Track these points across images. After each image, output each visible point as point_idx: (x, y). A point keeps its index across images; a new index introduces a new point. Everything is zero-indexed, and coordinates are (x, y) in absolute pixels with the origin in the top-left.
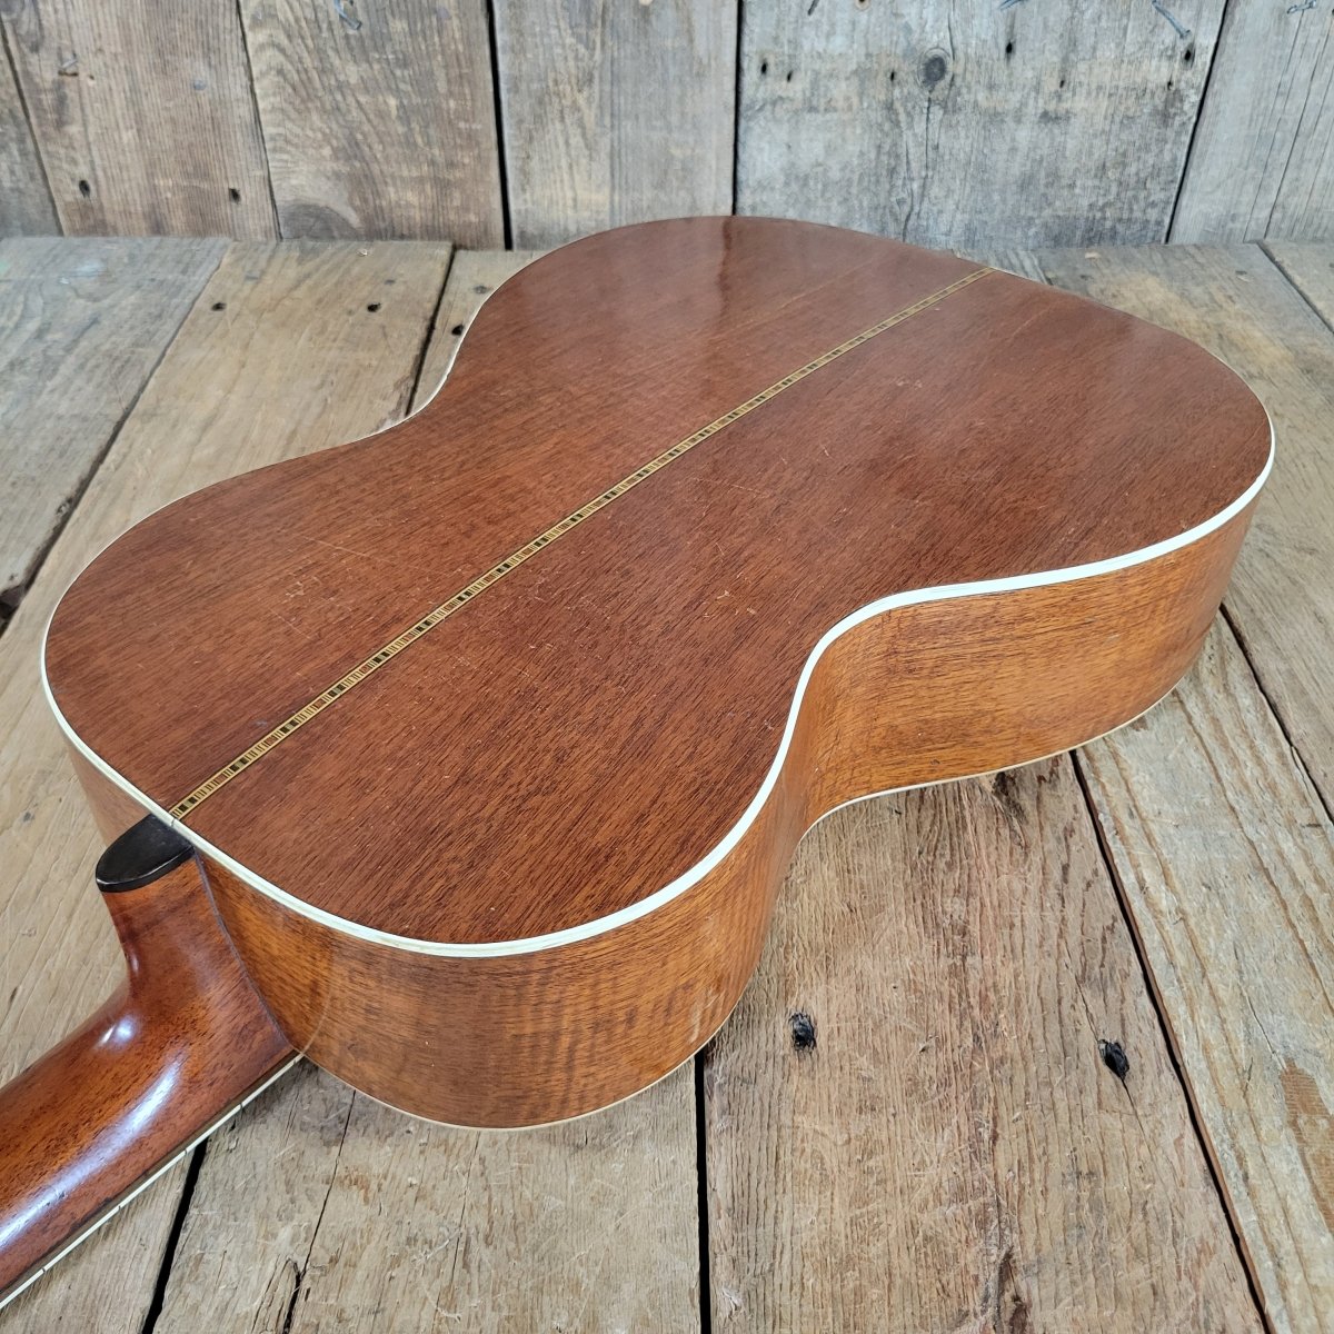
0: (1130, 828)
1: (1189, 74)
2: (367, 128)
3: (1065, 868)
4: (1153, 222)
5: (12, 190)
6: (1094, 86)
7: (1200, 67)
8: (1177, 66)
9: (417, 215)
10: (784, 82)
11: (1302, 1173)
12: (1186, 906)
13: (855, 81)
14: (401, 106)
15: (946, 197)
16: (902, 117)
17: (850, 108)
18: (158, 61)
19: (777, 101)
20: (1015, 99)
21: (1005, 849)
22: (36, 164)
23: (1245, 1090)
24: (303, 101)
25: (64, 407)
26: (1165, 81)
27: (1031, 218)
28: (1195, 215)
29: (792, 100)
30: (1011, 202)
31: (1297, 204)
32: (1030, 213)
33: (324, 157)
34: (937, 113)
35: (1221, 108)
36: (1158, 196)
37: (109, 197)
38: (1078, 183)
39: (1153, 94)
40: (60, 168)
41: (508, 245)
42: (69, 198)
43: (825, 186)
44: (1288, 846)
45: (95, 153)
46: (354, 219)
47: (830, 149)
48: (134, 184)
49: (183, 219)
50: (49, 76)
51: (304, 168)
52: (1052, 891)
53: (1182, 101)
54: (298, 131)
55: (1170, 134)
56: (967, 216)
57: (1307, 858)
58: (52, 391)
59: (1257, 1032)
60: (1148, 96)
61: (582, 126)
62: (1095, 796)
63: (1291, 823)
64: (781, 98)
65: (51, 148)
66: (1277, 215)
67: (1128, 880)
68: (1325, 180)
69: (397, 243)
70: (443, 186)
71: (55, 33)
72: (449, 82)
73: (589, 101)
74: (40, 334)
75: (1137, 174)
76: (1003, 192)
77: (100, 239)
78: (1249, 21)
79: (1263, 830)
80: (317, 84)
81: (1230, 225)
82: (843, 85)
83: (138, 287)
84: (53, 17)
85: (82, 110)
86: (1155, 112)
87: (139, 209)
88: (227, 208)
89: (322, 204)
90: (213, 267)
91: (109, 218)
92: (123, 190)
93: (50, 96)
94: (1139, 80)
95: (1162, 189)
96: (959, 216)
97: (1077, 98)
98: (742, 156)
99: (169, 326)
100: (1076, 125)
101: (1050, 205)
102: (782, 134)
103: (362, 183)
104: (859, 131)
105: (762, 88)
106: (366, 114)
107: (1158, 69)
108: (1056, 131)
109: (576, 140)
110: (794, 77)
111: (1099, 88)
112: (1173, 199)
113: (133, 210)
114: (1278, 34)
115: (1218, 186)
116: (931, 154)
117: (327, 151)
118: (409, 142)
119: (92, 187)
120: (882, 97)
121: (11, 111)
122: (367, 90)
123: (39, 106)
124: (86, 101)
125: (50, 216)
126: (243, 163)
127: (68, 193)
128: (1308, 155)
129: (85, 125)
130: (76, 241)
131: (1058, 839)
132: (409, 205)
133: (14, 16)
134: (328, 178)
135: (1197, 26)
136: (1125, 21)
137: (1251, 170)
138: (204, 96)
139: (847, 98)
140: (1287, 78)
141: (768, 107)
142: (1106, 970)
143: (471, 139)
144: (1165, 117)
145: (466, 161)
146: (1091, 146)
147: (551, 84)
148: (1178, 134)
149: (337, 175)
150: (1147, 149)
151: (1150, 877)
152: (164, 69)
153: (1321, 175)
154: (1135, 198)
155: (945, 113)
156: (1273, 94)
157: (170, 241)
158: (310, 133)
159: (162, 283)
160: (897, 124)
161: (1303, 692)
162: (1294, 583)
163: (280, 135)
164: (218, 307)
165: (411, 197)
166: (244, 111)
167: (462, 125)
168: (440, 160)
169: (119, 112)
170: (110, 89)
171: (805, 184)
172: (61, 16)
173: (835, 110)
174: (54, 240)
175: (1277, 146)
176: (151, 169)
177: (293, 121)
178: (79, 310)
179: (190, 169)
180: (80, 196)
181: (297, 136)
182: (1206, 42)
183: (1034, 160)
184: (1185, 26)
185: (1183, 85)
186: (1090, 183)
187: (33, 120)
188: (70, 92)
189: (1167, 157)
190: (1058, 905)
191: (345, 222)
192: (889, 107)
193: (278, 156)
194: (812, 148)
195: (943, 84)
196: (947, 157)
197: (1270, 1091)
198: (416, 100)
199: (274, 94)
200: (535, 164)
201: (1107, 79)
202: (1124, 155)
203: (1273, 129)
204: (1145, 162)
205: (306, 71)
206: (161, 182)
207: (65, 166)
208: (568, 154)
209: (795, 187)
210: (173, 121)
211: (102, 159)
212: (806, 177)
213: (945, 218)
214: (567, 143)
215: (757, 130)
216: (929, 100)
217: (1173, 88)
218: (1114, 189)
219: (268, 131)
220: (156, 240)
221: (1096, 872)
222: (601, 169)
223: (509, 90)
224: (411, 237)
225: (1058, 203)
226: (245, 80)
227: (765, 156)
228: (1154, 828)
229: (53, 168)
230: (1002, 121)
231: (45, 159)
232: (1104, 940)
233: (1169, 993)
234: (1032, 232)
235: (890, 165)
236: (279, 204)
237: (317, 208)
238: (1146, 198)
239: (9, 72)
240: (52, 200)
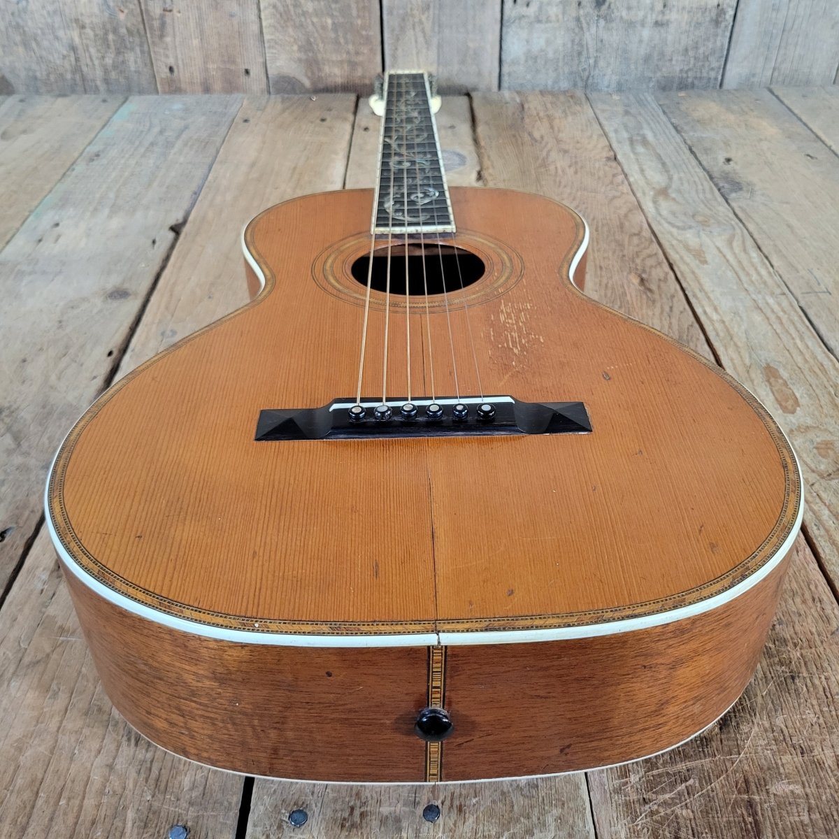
0: (700, 295)
2: (316, 35)
3: (671, 308)
4: (713, 78)
5: (135, 72)
6: (680, 7)
9: (339, 81)
10: (525, 8)
11: (771, 394)
12: (725, 319)
13: (561, 6)
14: (334, 23)
15: (607, 67)
16: (585, 25)
17: (558, 21)
19: (522, 17)
20: (641, 14)
21: (645, 301)
22: (148, 58)
23: (748, 372)
24: (285, 22)
25: (182, 159)
26: (716, 4)
27: (650, 78)
28: (734, 73)
29: (528, 17)
30: (640, 69)
31: (786, 68)
32: (650, 75)
33: (294, 51)
34: (602, 22)
35: (745, 17)
36: (715, 64)
37: (183, 74)
38: (674, 59)
39: (710, 11)
40: (160, 60)
42: (163, 76)
43: (546, 63)
44: (771, 301)
45: (178, 51)
46: (307, 83)
47: (548, 42)
48: (197, 67)
49: (220, 85)
50: (158, 12)
51: (283, 56)
52: (665, 314)
53: (725, 14)
54: (282, 37)
55: (720, 31)
56: (618, 77)
57: (779, 304)
58: (175, 154)
59: (754, 356)
60: (708, 12)
61: (423, 31)
62: (684, 285)
63: (772, 294)
64: (523, 16)
65: (156, 49)
66: (776, 74)
67: (699, 311)
68: (799, 54)
69: (330, 94)
70: (353, 65)
72: (358, 11)
73: (428, 18)
74: (161, 132)
75: (704, 53)
76: (636, 64)
77: (179, 96)
79: (760, 296)
80: (292, 13)
81: (752, 79)
82: (555, 9)
83: (204, 114)
85: (174, 29)
86: (712, 20)
87: (199, 80)
88: (243, 79)
89: (292, 76)
90: (238, 107)
91: (183, 86)
92: (190, 71)
93: (158, 22)
94: (703, 3)
95: (717, 60)
96: (614, 77)
97: (672, 14)
98: (504, 47)
99: (223, 130)
100: (672, 28)
101: (660, 70)
102: (524, 34)
103: (312, 64)
104: (562, 33)
105: (514, 12)
106: (315, 27)
108: (662, 31)
109: (421, 39)
110: (530, 5)
111: (683, 8)
112: (723, 66)
113: (195, 82)
115: (745, 58)
116: (599, 44)
117: (295, 48)
118: (337, 42)
119: (175, 70)
120: (574, 15)
121: (137, 30)
122: (317, 15)
123: (151, 28)
124: (176, 24)
125: (153, 85)
126: (253, 55)
127: (163, 72)
128: (790, 41)
129: (174, 36)
130: (167, 97)
131: (668, 299)
132: (335, 75)
134: (295, 62)
137: (761, 50)
138: (235, 21)
139: (557, 16)
141: (517, 21)
142: (689, 338)
143: (368, 39)
144: (717, 22)
145: (365, 51)
146: (680, 39)
147: (409, 11)
148: (724, 31)
149: (300, 60)
150: (708, 39)
151: (709, 310)
152: (216, 7)
153: (797, 53)
154: (703, 65)
155: (607, 23)
156: (770, 10)
157: (215, 96)
158: (287, 38)
159: (215, 113)
160: (581, 28)
161: (780, 251)
162: (778, 214)
163: (272, 40)
164: (246, 121)
165: (337, 71)
166: (255, 28)
167: (364, 33)
168: (352, 51)
170: (189, 18)
171: (536, 62)
173: (551, 22)
174: (155, 97)
175: (773, 36)
176: (206, 59)
177: (279, 32)
178: (177, 124)
179: (226, 59)
180: (169, 74)
181: (281, 40)
183: (651, 47)
185: (725, 6)
186: (680, 58)
187: (148, 35)
188: (168, 20)
189: (719, 44)
190: (668, 319)
191: (303, 85)
192: (578, 19)
193: (271, 51)
194: (539, 41)
195: (604, 7)
196: (607, 46)
197: (759, 372)
198: (341, 20)
199: (271, 19)
200: (399, 52)
201: (687, 3)
202: (697, 43)
203: (771, 28)
204: (708, 47)
205: (288, 6)
206: (211, 66)
207: (163, 59)
208: (416, 47)
209: (530, 63)
210: (219, 34)
211: (182, 54)
212: (536, 58)
213: (607, 78)
214: (416, 42)
215: (511, 33)
216: (598, 16)
217: (720, 8)
218: (692, 61)
219: (267, 37)
220: (207, 96)
221: (684, 309)
222: (433, 54)
223: (388, 14)
224: (336, 91)
225: (664, 70)
226: (256, 11)
227: (515, 47)
228: (711, 296)
229: (156, 60)
230: (635, 26)
231: (153, 55)
232: (688, 329)
233: (716, 344)
234: (651, 85)
235: (579, 51)
236: (270, 76)
237: (289, 77)
238: (709, 66)
239: (139, 10)
240: (154, 77)
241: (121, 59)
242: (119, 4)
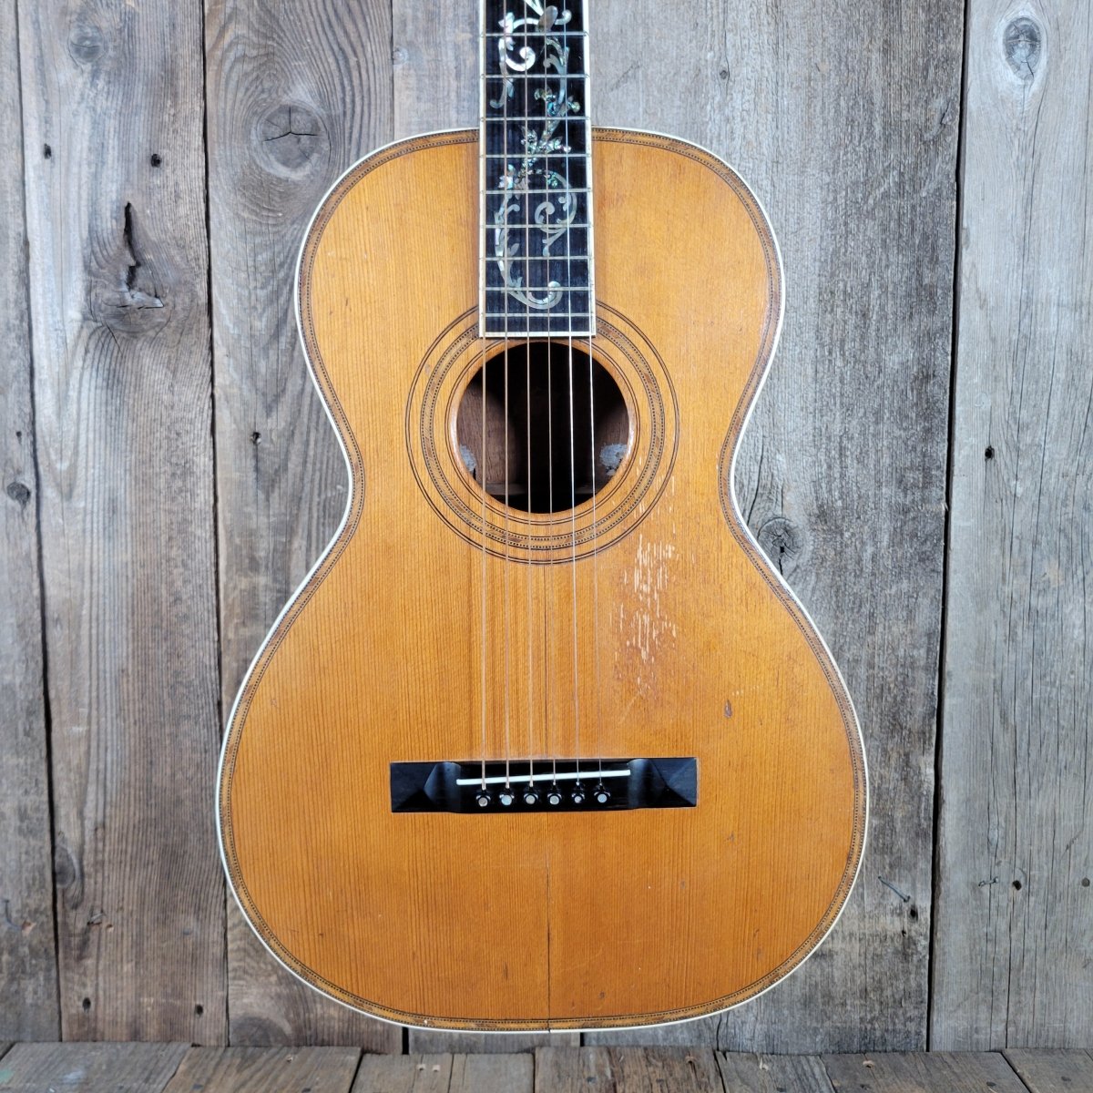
1: (916, 926)
4: (913, 1032)
5: (32, 1005)
6: (846, 933)
7: (923, 922)
8: (906, 920)
9: (336, 1025)
18: (161, 916)
22: (55, 987)
26: (899, 930)
27: (816, 1029)
28: (946, 1029)
30: (798, 1016)
31: (1024, 1019)
32: (815, 1025)
33: (271, 983)
35: (946, 950)
36: (913, 1012)
37: (103, 1011)
38: (848, 1002)
39: (892, 940)
40: (72, 989)
41: (405, 1051)
42: (73, 1011)
45: (101, 978)
46: (287, 1029)
48: (125, 1001)
49: (156, 1027)
50: (81, 925)
51: (254, 990)
53: (915, 944)
54: (255, 965)
55: (912, 967)
56: (765, 1026)
60: (889, 940)
65: (70, 974)
66: (1011, 1030)
68: (1042, 1002)
69: (318, 1049)
71: (91, 897)
75: (893, 996)
76: (790, 1008)
77: (89, 1045)
78: (952, 891)
81: (975, 1036)
84: (93, 887)
85: (99, 948)
86: (896, 952)
87: (124, 1018)
88: (192, 1020)
89: (264, 1017)
90: (170, 1075)
91: (100, 1026)
92: (115, 1006)
93: (77, 939)
94: (880, 929)
95: (915, 1008)
96: (758, 1026)
97: (835, 941)
100: (839, 960)
101: (829, 1018)
103: (297, 1002)
107: (892, 922)
108: (824, 964)
111: (851, 935)
112: (926, 1015)
113: (119, 1020)
114: (976, 900)
115: (959, 1006)
117: (274, 979)
119: (93, 1004)
121: (46, 950)
123: (67, 946)
124: (103, 942)
125: (56, 1025)
126: (210, 986)
127: (73, 1007)
128: (1023, 983)
129: (98, 959)
130: (69, 1047)
132: (330, 1018)
133: (66, 886)
134: (272, 998)
135: (915, 894)
136: (861, 890)
137: (981, 994)
138: (190, 941)
140: (991, 929)
144: (906, 956)
146: (853, 975)
148: (918, 967)
149: (279, 996)
150: (896, 977)
152: (164, 920)
153: (1037, 999)
154: (895, 1013)
156: (983, 942)
157: (144, 1047)
158: (263, 965)
159: (127, 1090)
163: (240, 967)
165: (333, 1012)
166: (217, 951)
169: (125, 951)
170: (122, 934)
172: (99, 886)
174: (54, 1046)
175: (996, 977)
176: (140, 990)
177: (252, 958)
179: (169, 991)
180: (82, 1009)
181: (253, 968)
182: (924, 904)
183: (810, 985)
184: (905, 893)
185: (913, 934)
187: (61, 955)
188: (93, 936)
189: (913, 984)
191: (281, 1031)
193: (236, 982)
199: (241, 939)
201: (855, 928)
202: (880, 981)
203: (990, 965)
204: (897, 988)
206: (145, 1000)
207: (76, 987)
210: (163, 956)
211: (105, 982)
213: (748, 1027)
217: (907, 936)
218: (877, 1007)
219: (232, 964)
220: (132, 1046)
224: (330, 1044)
225: (835, 1017)
226: (221, 929)
229: (67, 989)
231: (62, 982)
234: (818, 1039)
236: (231, 1017)
237: (260, 1019)
238: (904, 1014)
239: (52, 924)
240: (60, 1013)
241: (14, 987)
242: (25, 915)
